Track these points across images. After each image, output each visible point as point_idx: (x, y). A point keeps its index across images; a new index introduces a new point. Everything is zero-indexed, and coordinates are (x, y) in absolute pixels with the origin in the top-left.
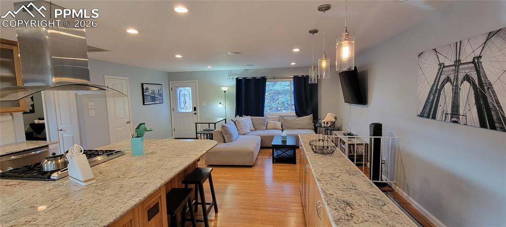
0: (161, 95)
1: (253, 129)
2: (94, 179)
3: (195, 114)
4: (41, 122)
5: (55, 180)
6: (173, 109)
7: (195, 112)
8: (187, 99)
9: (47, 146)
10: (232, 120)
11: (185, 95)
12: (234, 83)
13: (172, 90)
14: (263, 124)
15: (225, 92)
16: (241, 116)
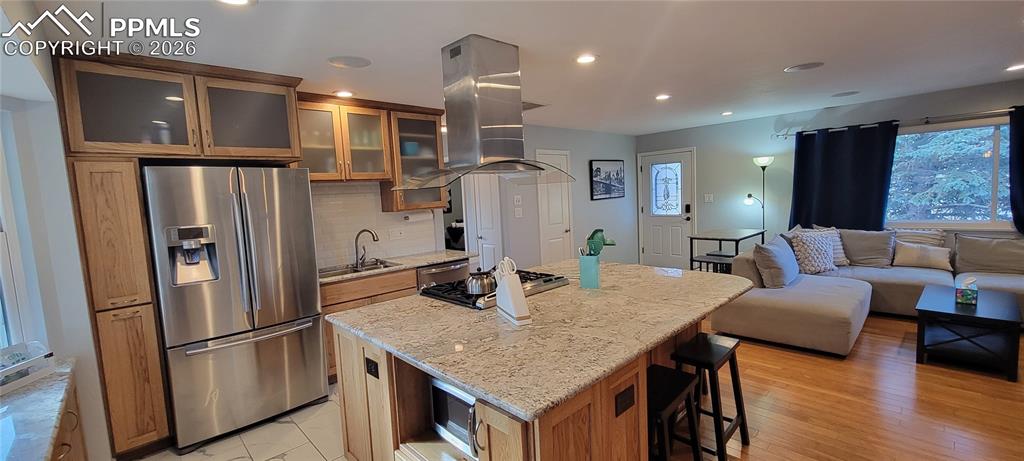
0: (621, 181)
1: (846, 261)
2: (529, 317)
3: (688, 219)
4: (459, 225)
5: (481, 309)
6: (642, 208)
7: (689, 215)
8: (672, 187)
9: (467, 259)
10: (782, 235)
11: (666, 181)
12: (790, 145)
13: (642, 171)
14: (882, 252)
15: (764, 168)
16: (807, 225)
